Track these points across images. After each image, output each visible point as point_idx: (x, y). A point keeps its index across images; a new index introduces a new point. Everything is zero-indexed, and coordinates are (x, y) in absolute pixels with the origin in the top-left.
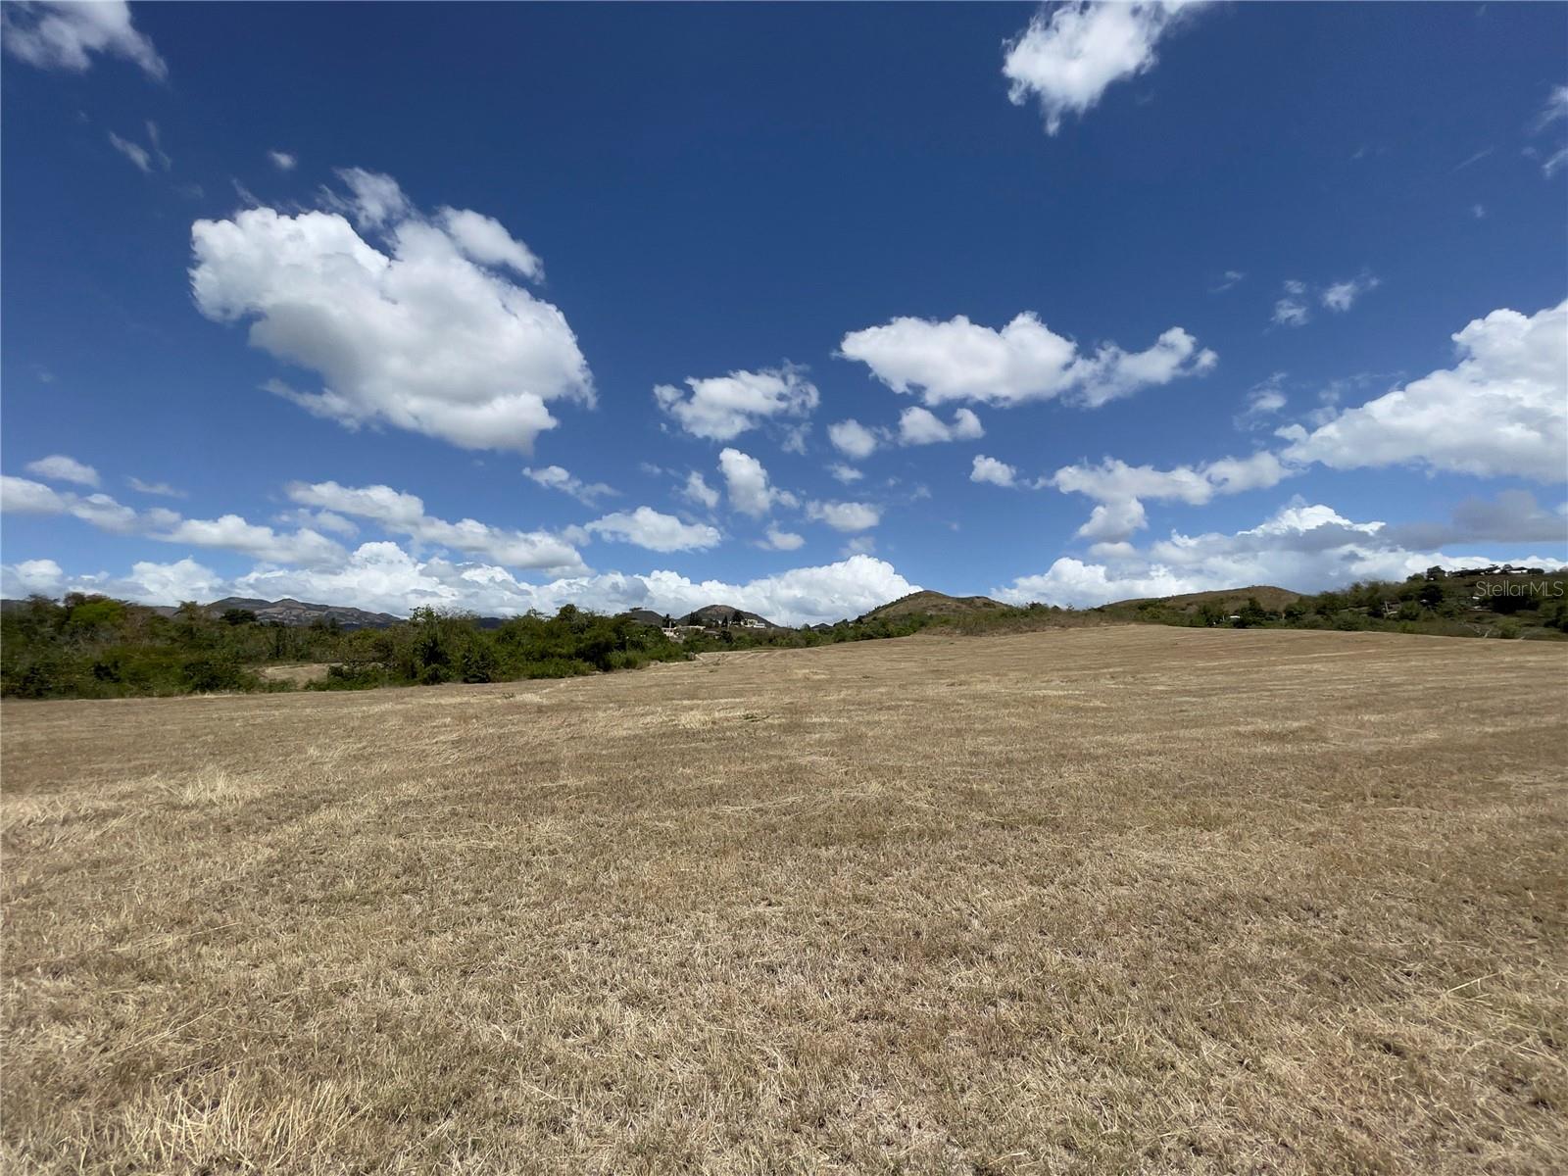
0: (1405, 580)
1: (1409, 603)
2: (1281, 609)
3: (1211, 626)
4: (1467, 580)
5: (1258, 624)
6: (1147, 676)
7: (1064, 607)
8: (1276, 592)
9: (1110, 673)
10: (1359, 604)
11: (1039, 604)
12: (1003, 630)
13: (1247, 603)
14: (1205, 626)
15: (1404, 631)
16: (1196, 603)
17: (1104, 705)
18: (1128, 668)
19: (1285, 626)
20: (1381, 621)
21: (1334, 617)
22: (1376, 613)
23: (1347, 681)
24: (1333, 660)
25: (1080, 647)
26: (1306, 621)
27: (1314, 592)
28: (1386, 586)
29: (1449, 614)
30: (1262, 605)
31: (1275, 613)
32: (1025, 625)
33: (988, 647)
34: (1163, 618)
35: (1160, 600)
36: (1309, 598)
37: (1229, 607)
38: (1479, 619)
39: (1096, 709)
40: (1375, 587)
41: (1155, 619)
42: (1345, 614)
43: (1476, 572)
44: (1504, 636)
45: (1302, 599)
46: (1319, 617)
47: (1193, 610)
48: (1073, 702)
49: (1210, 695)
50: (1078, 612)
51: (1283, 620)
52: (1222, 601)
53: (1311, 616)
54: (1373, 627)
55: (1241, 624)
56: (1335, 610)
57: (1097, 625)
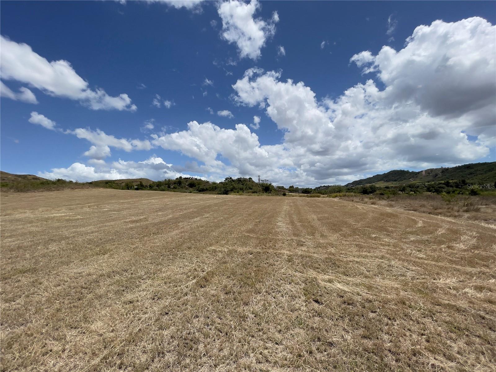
0: (175, 179)
1: (176, 185)
2: (148, 185)
3: (129, 189)
4: (186, 180)
5: (142, 189)
6: (102, 206)
7: (74, 181)
8: (147, 180)
9: (89, 206)
10: (166, 185)
11: (62, 180)
12: (41, 190)
13: (139, 183)
14: (127, 189)
15: (174, 191)
16: (125, 182)
17: (82, 217)
18: (96, 204)
19: (149, 190)
20: (169, 189)
21: (160, 188)
22: (169, 187)
23: (158, 204)
24: (157, 199)
25: (78, 197)
26: (154, 189)
27: (156, 181)
28: (172, 180)
29: (182, 187)
30: (143, 184)
31: (146, 186)
32: (54, 188)
33: (31, 197)
34: (113, 186)
35: (113, 181)
36: (155, 182)
37: (134, 184)
38: (187, 189)
39: (78, 219)
40: (169, 180)
41: (111, 187)
42: (163, 187)
43: (187, 178)
44: (190, 193)
45: (153, 182)
46: (157, 188)
47: (123, 184)
48: (68, 218)
49: (121, 211)
50: (80, 183)
51: (148, 188)
52: (133, 182)
53: (155, 187)
54: (168, 190)
55: (137, 189)
56: (160, 186)
57: (88, 188)
